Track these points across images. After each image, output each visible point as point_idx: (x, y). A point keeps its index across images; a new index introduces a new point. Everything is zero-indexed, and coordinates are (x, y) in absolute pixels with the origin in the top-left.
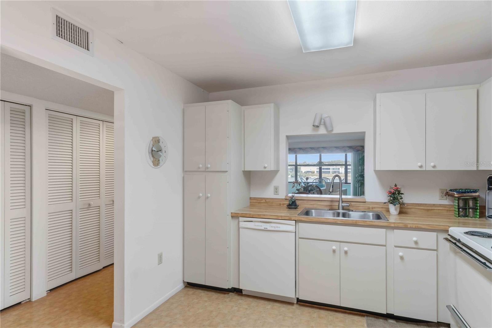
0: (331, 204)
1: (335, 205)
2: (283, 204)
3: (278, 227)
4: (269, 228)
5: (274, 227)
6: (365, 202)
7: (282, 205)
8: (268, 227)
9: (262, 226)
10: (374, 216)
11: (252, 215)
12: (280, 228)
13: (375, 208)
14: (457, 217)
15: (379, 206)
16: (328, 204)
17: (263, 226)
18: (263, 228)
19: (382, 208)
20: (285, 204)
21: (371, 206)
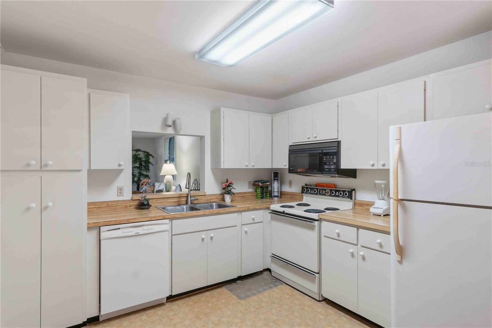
0: (178, 200)
1: (182, 201)
2: (130, 206)
3: (151, 229)
4: (141, 232)
5: (148, 230)
6: (205, 195)
7: (128, 207)
8: (140, 230)
9: (132, 232)
10: (216, 205)
11: (119, 221)
12: (153, 229)
13: (212, 199)
14: (259, 199)
15: (215, 197)
16: (176, 200)
17: (134, 231)
18: (134, 234)
19: (217, 198)
20: (132, 206)
21: (209, 198)
